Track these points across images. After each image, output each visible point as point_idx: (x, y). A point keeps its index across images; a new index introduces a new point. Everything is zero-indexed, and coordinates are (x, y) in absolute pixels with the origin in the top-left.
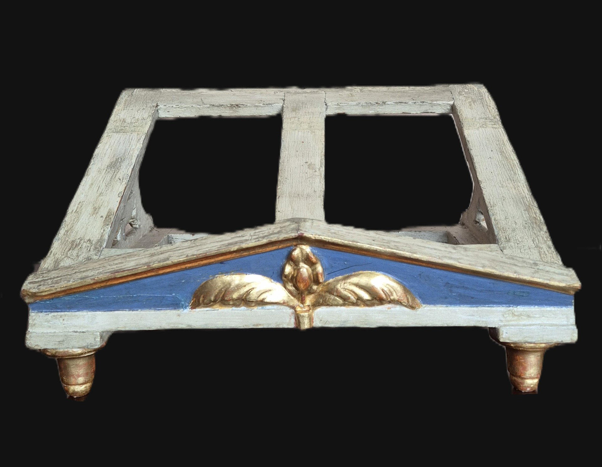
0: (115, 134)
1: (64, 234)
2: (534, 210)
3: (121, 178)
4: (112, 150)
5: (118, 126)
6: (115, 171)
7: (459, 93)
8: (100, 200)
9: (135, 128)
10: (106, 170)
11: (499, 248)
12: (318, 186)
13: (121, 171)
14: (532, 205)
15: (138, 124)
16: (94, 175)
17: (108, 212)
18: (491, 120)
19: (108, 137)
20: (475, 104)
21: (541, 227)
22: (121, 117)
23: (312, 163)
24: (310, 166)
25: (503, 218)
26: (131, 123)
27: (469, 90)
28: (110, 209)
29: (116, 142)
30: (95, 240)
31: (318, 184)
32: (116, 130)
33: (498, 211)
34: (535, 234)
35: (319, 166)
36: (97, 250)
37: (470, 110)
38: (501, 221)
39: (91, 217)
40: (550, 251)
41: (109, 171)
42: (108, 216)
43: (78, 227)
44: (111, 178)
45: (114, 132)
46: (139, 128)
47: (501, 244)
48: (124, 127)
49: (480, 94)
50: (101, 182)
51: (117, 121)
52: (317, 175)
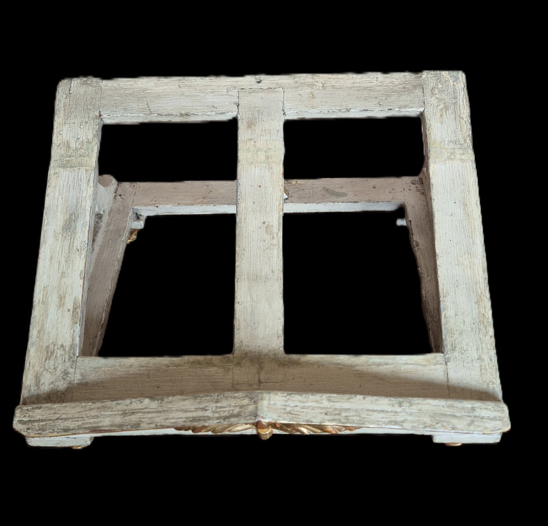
0: (62, 170)
1: (37, 337)
2: (484, 302)
3: (79, 248)
4: (64, 199)
5: (62, 156)
6: (71, 235)
7: (431, 91)
8: (63, 284)
9: (82, 159)
10: (63, 235)
11: (444, 359)
12: (276, 262)
13: (77, 236)
14: (483, 295)
15: (84, 151)
16: (51, 244)
17: (74, 303)
18: (461, 144)
19: (55, 175)
20: (447, 112)
21: (488, 328)
22: (64, 138)
23: (270, 224)
24: (268, 228)
25: (453, 314)
26: (77, 149)
27: (444, 84)
28: (75, 299)
29: (65, 184)
30: (67, 344)
31: (276, 259)
32: (62, 163)
33: (449, 303)
34: (480, 339)
35: (277, 229)
36: (72, 360)
37: (439, 124)
38: (450, 319)
39: (58, 311)
40: (491, 365)
41: (65, 236)
42: (75, 309)
43: (48, 326)
44: (69, 249)
45: (60, 167)
46: (86, 158)
47: (447, 354)
48: (70, 157)
49: (454, 93)
50: (60, 253)
51: (61, 146)
52: (275, 244)
